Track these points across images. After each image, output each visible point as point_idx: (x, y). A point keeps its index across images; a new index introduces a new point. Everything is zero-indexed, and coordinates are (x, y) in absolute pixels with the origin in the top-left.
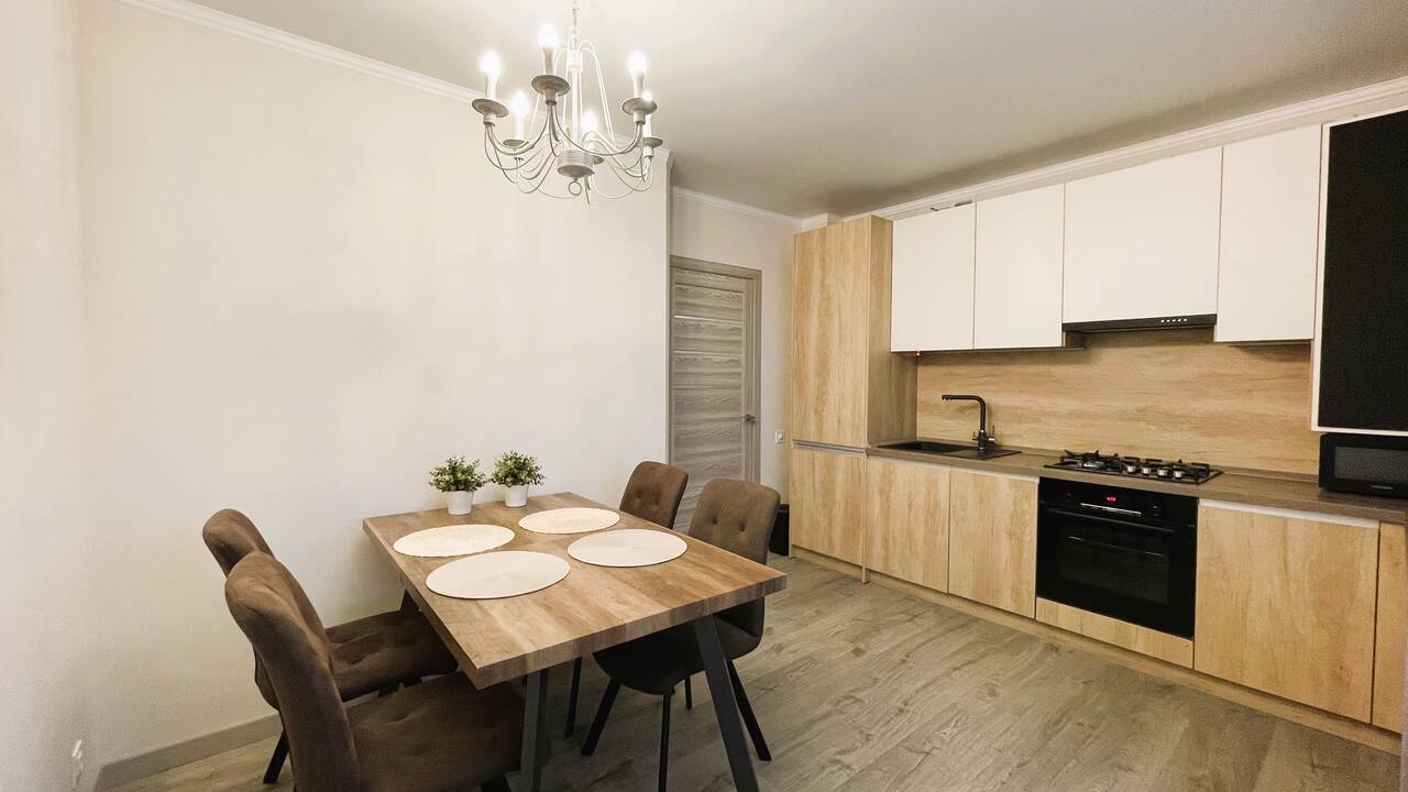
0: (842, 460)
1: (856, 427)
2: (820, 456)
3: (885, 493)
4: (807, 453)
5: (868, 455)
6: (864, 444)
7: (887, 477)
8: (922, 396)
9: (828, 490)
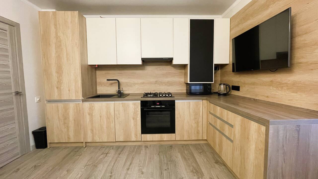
0: (72, 105)
1: (77, 92)
2: (60, 105)
3: (91, 114)
4: (54, 105)
5: (83, 102)
6: (81, 98)
7: (91, 109)
8: (98, 80)
9: (66, 118)
